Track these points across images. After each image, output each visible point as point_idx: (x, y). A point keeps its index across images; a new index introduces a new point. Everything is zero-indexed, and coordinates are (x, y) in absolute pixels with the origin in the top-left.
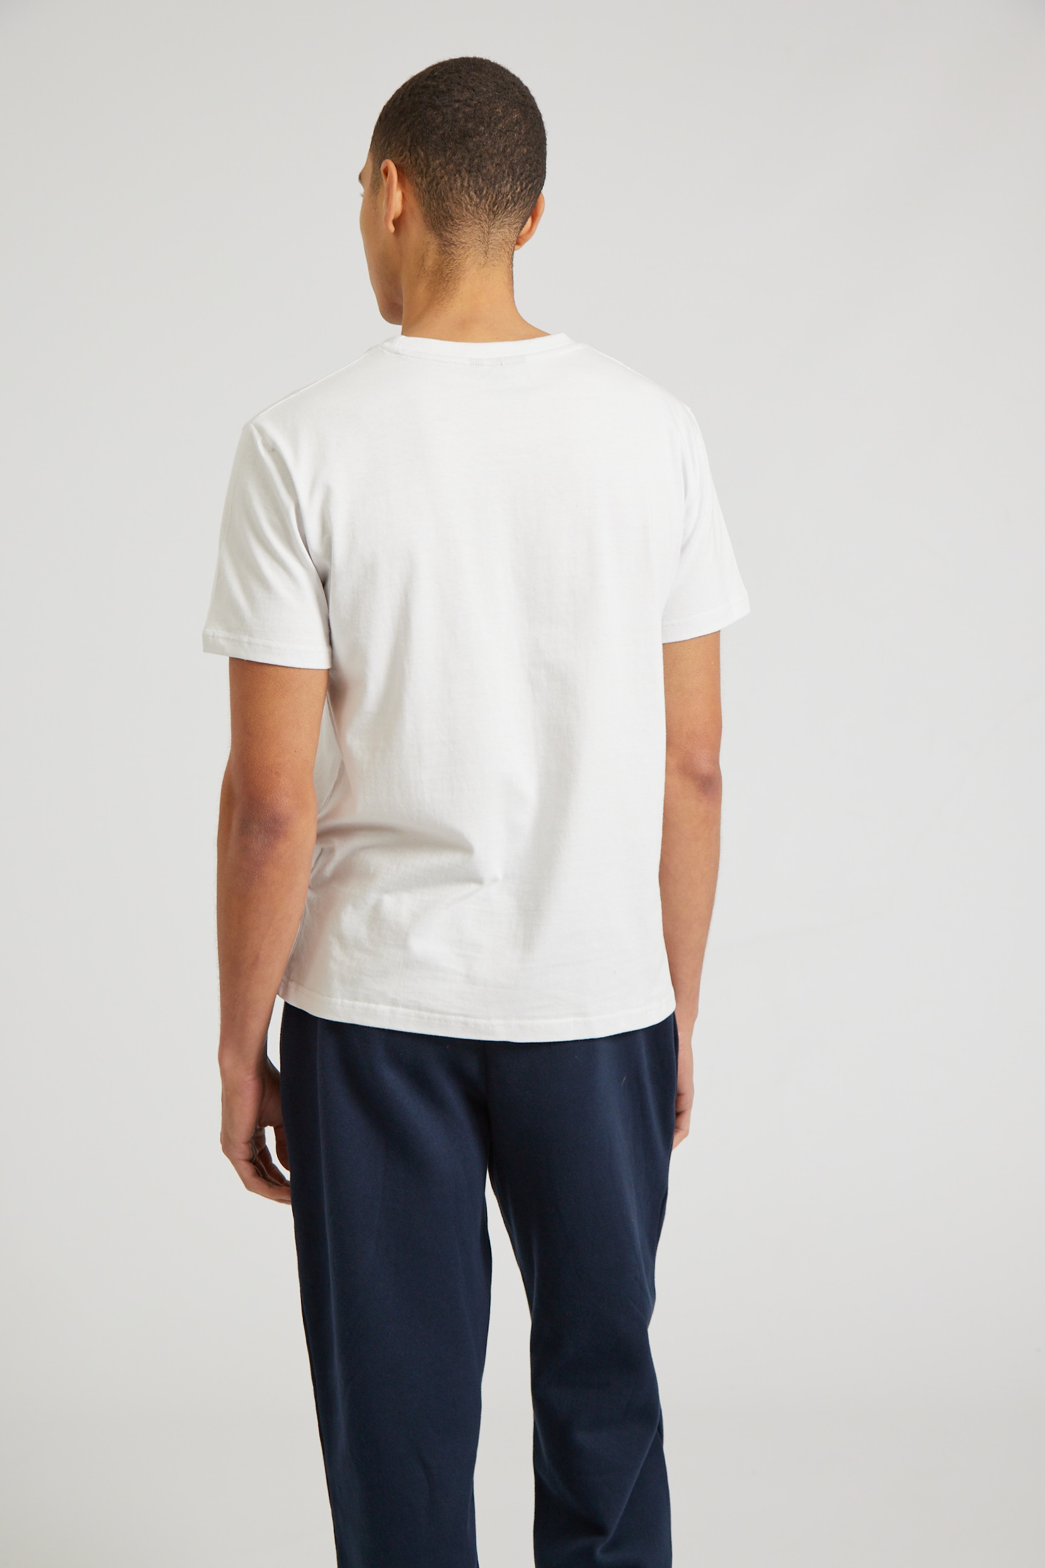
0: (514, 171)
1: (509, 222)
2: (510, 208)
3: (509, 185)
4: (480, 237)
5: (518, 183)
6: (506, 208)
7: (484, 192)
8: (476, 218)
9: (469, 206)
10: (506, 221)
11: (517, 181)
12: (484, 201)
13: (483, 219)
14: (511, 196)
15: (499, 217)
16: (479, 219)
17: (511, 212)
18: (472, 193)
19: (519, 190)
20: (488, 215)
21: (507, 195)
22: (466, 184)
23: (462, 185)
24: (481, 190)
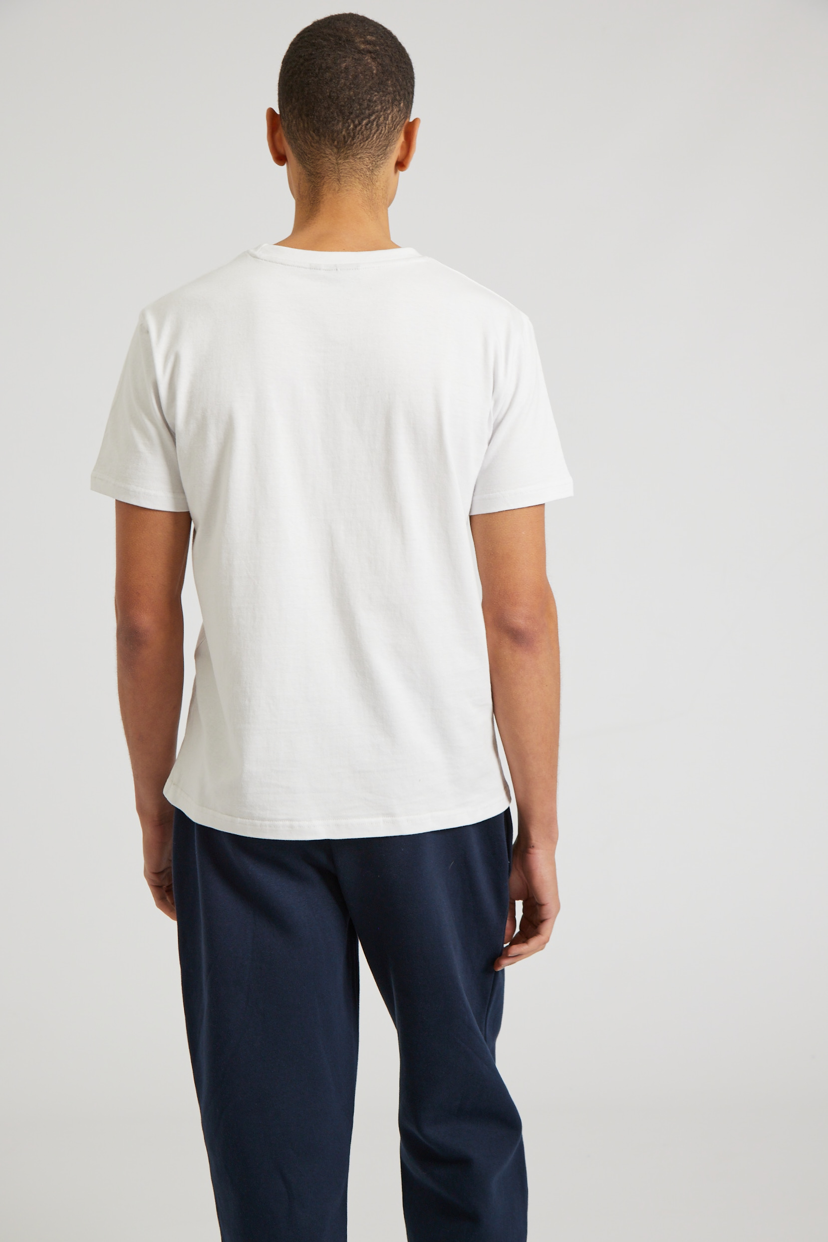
0: (342, 112)
1: (351, 153)
2: (349, 141)
3: (341, 123)
4: (330, 168)
5: (349, 121)
6: (346, 142)
7: (321, 131)
8: (321, 153)
9: (313, 144)
10: (349, 153)
11: (347, 120)
12: (323, 138)
13: (327, 152)
14: (346, 132)
15: (342, 150)
16: (325, 154)
17: (351, 145)
18: (311, 132)
19: (352, 126)
20: (331, 149)
21: (341, 132)
22: (306, 125)
23: (304, 126)
24: (318, 130)
